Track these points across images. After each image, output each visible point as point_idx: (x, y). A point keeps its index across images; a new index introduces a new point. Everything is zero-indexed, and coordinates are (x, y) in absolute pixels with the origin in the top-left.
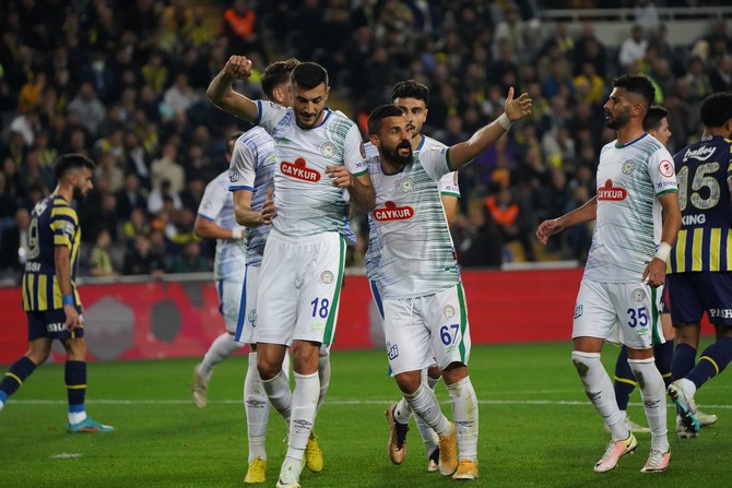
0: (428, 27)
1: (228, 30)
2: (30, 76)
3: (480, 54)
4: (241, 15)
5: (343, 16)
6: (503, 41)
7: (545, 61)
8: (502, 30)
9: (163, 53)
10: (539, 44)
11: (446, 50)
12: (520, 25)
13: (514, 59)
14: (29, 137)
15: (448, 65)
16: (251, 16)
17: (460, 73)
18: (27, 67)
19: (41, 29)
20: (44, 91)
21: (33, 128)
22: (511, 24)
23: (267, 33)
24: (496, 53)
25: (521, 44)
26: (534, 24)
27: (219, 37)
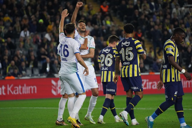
0: (154, 10)
1: (101, 11)
2: (50, 23)
3: (168, 16)
4: (105, 7)
5: (132, 7)
6: (174, 13)
7: (186, 18)
8: (174, 10)
9: (84, 17)
10: (184, 14)
11: (159, 16)
12: (179, 9)
13: (177, 18)
14: (49, 39)
15: (160, 20)
16: (107, 7)
17: (163, 22)
18: (49, 21)
19: (53, 10)
20: (53, 27)
21: (51, 37)
22: (177, 9)
23: (112, 11)
24: (173, 16)
25: (179, 14)
26: (183, 8)
27: (99, 12)
